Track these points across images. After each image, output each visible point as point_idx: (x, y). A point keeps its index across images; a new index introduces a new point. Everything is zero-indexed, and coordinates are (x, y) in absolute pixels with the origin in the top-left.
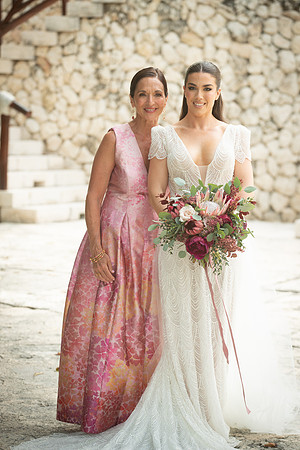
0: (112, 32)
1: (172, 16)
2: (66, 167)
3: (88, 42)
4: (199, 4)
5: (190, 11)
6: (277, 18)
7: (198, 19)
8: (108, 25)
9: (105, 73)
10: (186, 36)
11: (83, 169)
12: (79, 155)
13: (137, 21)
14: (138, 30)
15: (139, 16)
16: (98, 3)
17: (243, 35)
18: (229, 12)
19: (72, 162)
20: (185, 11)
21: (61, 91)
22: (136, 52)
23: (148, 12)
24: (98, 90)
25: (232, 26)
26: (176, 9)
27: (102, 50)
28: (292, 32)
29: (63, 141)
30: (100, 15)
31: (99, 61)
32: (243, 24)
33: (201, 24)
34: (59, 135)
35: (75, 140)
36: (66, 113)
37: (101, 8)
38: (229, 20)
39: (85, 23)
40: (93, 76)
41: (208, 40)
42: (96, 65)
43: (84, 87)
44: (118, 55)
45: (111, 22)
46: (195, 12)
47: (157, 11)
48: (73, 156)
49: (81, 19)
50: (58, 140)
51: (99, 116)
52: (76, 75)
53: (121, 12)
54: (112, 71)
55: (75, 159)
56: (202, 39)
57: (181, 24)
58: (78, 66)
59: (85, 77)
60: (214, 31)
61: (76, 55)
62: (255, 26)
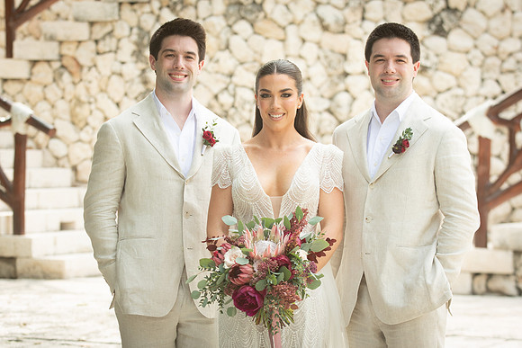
0: (162, 21)
3: (130, 35)
7: (277, 3)
8: (157, 12)
10: (260, 24)
13: (196, 7)
17: (337, 22)
21: (96, 100)
25: (322, 11)
32: (336, 7)
33: (281, 8)
38: (318, 4)
39: (126, 9)
40: (138, 80)
41: (291, 30)
42: (141, 65)
43: (126, 95)
45: (160, 8)
49: (120, 4)
52: (115, 78)
56: (284, 28)
57: (255, 9)
58: (117, 67)
59: (127, 82)
60: (299, 16)
61: (116, 52)
62: (354, 10)
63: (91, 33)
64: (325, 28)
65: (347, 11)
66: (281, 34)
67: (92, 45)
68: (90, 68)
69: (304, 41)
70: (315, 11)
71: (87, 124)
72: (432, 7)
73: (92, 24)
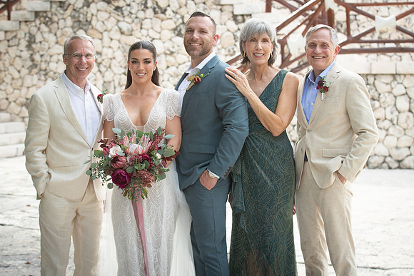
0: (41, 30)
1: (81, 19)
2: (12, 120)
3: (25, 37)
4: (98, 10)
5: (93, 15)
6: (151, 19)
7: (98, 21)
8: (38, 26)
9: (37, 57)
10: (90, 31)
11: (23, 121)
12: (20, 112)
13: (58, 23)
14: (58, 28)
15: (59, 19)
16: (31, 12)
17: (128, 30)
18: (118, 15)
19: (16, 116)
20: (89, 15)
21: (8, 70)
22: (57, 43)
23: (65, 16)
24: (32, 68)
25: (120, 24)
26: (83, 14)
27: (34, 42)
28: (161, 27)
29: (10, 103)
30: (33, 19)
31: (33, 50)
32: (127, 23)
33: (101, 23)
34: (7, 99)
35: (18, 102)
36: (11, 84)
37: (33, 14)
38: (119, 21)
39: (23, 25)
40: (29, 59)
41: (105, 34)
42: (31, 52)
43: (23, 66)
44: (46, 45)
45: (40, 24)
46: (96, 16)
47: (70, 16)
48: (17, 113)
49: (20, 22)
50: (7, 102)
51: (33, 85)
52: (17, 58)
53: (47, 17)
54: (42, 56)
55: (18, 115)
56: (102, 33)
57: (87, 23)
58: (18, 53)
59: (23, 60)
60: (109, 28)
61: (18, 46)
62: (136, 24)
63: (6, 36)
64: (122, 33)
65: (133, 24)
66: (100, 36)
67: (6, 43)
68: (5, 54)
69: (112, 39)
70: (117, 24)
71: (4, 81)
72: (175, 23)
73: (6, 32)
